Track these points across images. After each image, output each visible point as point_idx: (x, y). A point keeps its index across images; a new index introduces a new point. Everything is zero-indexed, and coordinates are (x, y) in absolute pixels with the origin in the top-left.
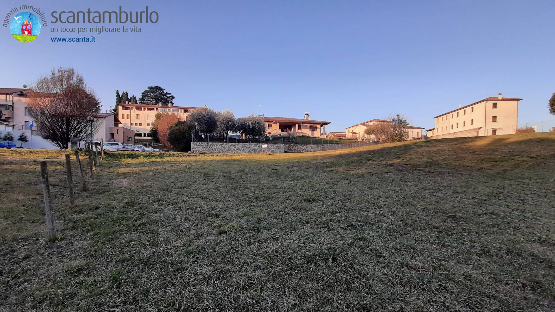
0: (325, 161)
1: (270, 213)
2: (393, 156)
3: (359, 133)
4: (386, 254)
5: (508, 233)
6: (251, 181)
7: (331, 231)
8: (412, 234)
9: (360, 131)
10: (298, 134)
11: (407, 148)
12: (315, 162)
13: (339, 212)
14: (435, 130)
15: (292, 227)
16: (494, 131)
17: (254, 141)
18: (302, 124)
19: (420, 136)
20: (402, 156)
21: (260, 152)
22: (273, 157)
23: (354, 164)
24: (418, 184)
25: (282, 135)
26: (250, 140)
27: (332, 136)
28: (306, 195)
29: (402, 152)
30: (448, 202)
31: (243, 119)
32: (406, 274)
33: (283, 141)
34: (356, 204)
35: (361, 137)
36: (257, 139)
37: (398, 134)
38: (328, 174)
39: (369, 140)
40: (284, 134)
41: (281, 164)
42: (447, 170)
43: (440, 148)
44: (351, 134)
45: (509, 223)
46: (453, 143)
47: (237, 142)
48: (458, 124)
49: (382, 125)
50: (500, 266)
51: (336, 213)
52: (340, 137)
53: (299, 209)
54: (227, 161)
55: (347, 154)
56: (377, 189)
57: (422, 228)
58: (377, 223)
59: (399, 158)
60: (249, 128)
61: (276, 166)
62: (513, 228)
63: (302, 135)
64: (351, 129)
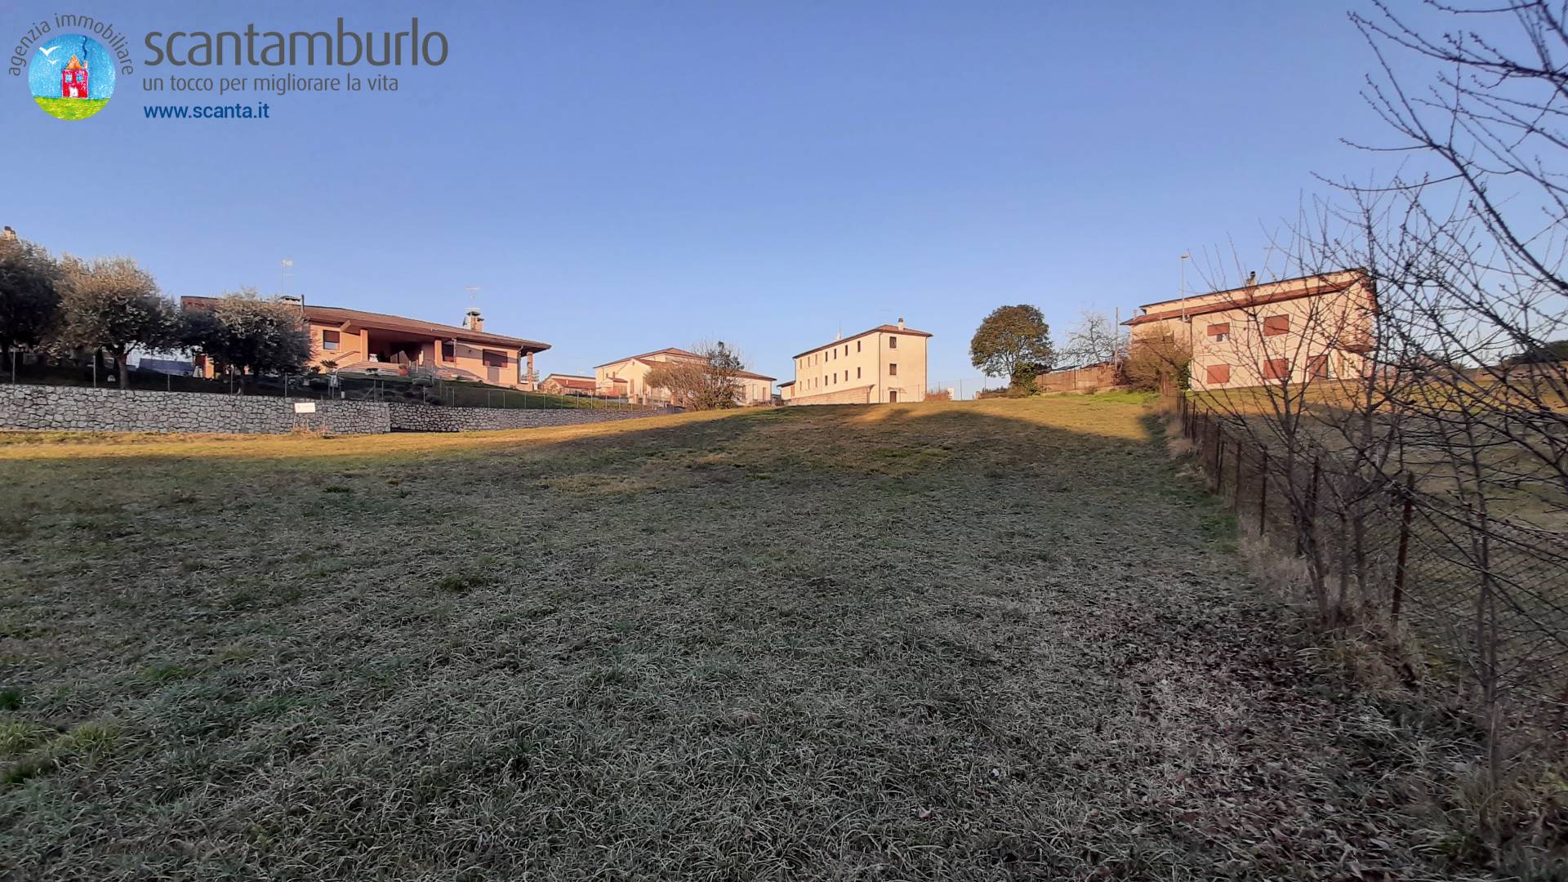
0: (528, 458)
1: (295, 649)
2: (709, 445)
3: (632, 381)
4: (670, 707)
5: (906, 604)
6: (223, 539)
7: (520, 675)
8: (735, 641)
9: (635, 376)
10: (441, 374)
11: (740, 425)
12: (495, 461)
13: (555, 611)
14: (797, 385)
15: (382, 688)
16: (893, 394)
17: (255, 387)
18: (455, 343)
19: (768, 398)
20: (727, 444)
21: (285, 429)
22: (340, 445)
23: (614, 466)
24: (758, 511)
25: (379, 372)
26: (237, 386)
27: (555, 386)
28: (450, 570)
29: (729, 434)
30: (812, 551)
31: (203, 301)
32: (713, 751)
33: (385, 393)
34: (606, 580)
35: (636, 392)
36: (274, 380)
37: (722, 390)
38: (532, 497)
39: (656, 401)
40: (389, 369)
41: (371, 471)
42: (814, 478)
43: (803, 427)
44: (611, 384)
45: (908, 583)
46: (827, 416)
47: (173, 390)
48: (835, 375)
49: (686, 364)
50: (892, 678)
51: (545, 613)
52: (579, 390)
53: (417, 618)
54: (113, 461)
55: (595, 439)
56: (664, 531)
57: (757, 621)
58: (657, 625)
59: (722, 449)
60: (233, 338)
61: (349, 476)
62: (914, 591)
63: (456, 376)
64: (610, 370)
